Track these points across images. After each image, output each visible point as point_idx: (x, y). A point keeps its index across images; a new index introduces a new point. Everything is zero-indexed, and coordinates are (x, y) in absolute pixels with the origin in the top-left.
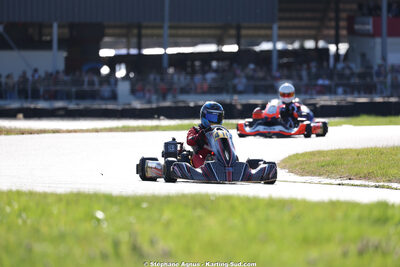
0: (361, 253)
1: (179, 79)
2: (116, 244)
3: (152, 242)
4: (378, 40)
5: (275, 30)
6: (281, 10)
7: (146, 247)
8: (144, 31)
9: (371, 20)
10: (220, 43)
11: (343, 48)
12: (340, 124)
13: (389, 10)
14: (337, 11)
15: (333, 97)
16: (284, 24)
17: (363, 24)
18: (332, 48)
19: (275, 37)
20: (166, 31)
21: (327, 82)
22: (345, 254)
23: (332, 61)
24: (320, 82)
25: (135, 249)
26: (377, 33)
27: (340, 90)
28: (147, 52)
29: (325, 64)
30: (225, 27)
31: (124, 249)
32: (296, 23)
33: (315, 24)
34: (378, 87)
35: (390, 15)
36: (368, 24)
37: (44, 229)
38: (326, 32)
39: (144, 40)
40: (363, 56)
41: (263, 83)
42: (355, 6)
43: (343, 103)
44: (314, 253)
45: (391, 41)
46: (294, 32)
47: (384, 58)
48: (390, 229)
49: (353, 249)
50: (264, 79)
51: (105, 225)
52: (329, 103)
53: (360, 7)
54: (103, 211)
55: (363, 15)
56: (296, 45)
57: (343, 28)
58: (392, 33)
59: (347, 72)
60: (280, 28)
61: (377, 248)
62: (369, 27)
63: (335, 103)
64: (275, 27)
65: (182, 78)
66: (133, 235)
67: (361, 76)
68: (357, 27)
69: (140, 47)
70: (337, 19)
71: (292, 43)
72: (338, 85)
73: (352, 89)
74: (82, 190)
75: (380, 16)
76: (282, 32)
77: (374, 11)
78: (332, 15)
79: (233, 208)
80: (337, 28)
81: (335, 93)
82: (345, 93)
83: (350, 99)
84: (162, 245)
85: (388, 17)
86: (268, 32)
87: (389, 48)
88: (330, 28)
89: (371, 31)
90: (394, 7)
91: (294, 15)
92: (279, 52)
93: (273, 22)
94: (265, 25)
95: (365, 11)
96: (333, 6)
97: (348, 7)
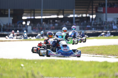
0: (100, 76)
1: (46, 26)
2: (27, 74)
3: (38, 73)
4: (104, 14)
6: (76, 5)
7: (36, 75)
8: (35, 12)
9: (102, 8)
10: (58, 15)
11: (94, 16)
12: (93, 39)
13: (108, 5)
14: (92, 6)
15: (91, 31)
16: (77, 9)
17: (100, 9)
18: (91, 16)
19: (74, 13)
20: (42, 12)
21: (89, 26)
22: (95, 77)
23: (91, 20)
24: (88, 26)
25: (33, 75)
26: (104, 12)
28: (36, 18)
29: (89, 21)
30: (59, 10)
31: (30, 75)
32: (80, 9)
33: (86, 9)
34: (105, 28)
35: (108, 7)
36: (101, 9)
37: (6, 69)
38: (89, 12)
39: (35, 14)
40: (100, 19)
41: (70, 27)
42: (98, 4)
43: (94, 33)
44: (86, 76)
45: (108, 14)
46: (80, 12)
47: (106, 19)
48: (108, 69)
49: (97, 75)
51: (24, 68)
52: (90, 33)
53: (99, 4)
54: (23, 64)
55: (100, 7)
56: (80, 16)
57: (94, 11)
58: (109, 12)
59: (95, 23)
60: (76, 11)
61: (104, 75)
62: (102, 10)
63: (92, 33)
64: (74, 10)
65: (47, 25)
66: (32, 71)
67: (100, 25)
68: (98, 10)
69: (34, 16)
70: (92, 8)
71: (79, 15)
72: (93, 27)
73: (97, 28)
74: (17, 58)
75: (105, 7)
76: (76, 12)
77: (103, 5)
78: (91, 7)
79: (62, 63)
80: (92, 11)
81: (92, 30)
83: (96, 31)
84: (41, 74)
85: (107, 7)
86: (72, 12)
87: (108, 16)
88: (90, 11)
89: (102, 12)
90: (109, 5)
91: (80, 7)
92: (75, 17)
93: (74, 9)
94: (71, 10)
95: (101, 6)
96: (91, 4)
97: (95, 4)
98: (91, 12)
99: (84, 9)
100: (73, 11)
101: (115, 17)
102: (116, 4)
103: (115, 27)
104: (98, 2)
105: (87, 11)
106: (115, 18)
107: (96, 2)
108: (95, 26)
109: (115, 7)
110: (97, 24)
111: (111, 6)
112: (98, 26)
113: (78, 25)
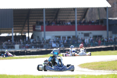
4: (43, 32)
5: (13, 30)
6: (14, 24)
9: (40, 27)
11: (31, 34)
14: (28, 24)
17: (38, 28)
19: (13, 32)
24: (26, 45)
26: (42, 30)
27: (33, 47)
32: (18, 28)
33: (21, 28)
35: (46, 25)
36: (40, 28)
40: (38, 37)
42: (35, 23)
43: (38, 51)
45: (47, 32)
46: (17, 31)
50: (10, 44)
53: (37, 22)
55: (38, 25)
57: (31, 29)
58: (47, 30)
59: (35, 42)
60: (14, 29)
62: (40, 29)
64: (13, 29)
68: (36, 29)
70: (28, 27)
72: (32, 46)
75: (43, 25)
77: (41, 24)
78: (27, 25)
82: (34, 48)
86: (11, 31)
87: (46, 34)
89: (41, 30)
93: (12, 27)
95: (39, 24)
96: (27, 23)
97: (33, 23)
98: (27, 30)
99: (19, 28)
100: (11, 29)
101: (53, 35)
102: (53, 22)
103: (54, 45)
105: (22, 29)
107: (34, 20)
108: (35, 45)
109: (52, 25)
110: (37, 43)
111: (49, 23)
113: (18, 44)
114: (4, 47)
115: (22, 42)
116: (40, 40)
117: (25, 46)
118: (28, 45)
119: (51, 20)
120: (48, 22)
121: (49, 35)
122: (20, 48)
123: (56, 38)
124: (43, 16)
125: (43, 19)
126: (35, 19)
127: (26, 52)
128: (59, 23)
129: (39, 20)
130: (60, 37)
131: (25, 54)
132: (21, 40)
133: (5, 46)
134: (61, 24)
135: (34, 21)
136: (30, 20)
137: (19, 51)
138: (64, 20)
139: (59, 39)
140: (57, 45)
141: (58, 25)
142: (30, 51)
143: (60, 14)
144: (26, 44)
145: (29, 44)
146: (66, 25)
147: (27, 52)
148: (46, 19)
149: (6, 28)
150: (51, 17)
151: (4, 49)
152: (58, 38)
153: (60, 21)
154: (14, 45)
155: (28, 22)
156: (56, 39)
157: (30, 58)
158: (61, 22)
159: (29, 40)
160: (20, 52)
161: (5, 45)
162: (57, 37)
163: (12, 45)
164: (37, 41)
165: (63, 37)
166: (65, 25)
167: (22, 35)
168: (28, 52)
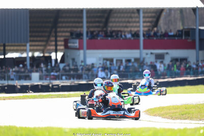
4: (82, 52)
5: (28, 47)
6: (31, 36)
9: (77, 41)
11: (60, 55)
13: (87, 36)
14: (56, 37)
16: (33, 43)
17: (74, 43)
19: (28, 50)
23: (53, 62)
24: (52, 74)
26: (81, 48)
27: (64, 78)
32: (37, 43)
33: (43, 43)
34: (84, 76)
35: (88, 38)
36: (76, 43)
38: (49, 48)
40: (73, 60)
41: (24, 74)
42: (68, 34)
45: (88, 51)
46: (35, 48)
50: (24, 72)
53: (72, 34)
55: (73, 38)
57: (61, 45)
58: (89, 48)
59: (67, 68)
60: (30, 46)
62: (77, 45)
64: (28, 45)
68: (69, 45)
70: (56, 41)
72: (62, 75)
73: (69, 77)
75: (82, 39)
76: (32, 48)
77: (79, 36)
78: (53, 39)
80: (56, 45)
81: (62, 79)
82: (66, 79)
86: (25, 48)
87: (87, 55)
88: (52, 45)
89: (78, 47)
90: (89, 34)
91: (39, 39)
92: (30, 58)
93: (27, 42)
94: (23, 44)
95: (74, 36)
96: (53, 34)
97: (64, 34)
98: (54, 48)
99: (40, 43)
100: (26, 46)
101: (100, 56)
102: (101, 33)
103: (102, 75)
104: (69, 29)
105: (45, 46)
106: (100, 59)
107: (65, 29)
108: (67, 73)
109: (99, 38)
110: (70, 70)
111: (92, 36)
112: (72, 72)
113: (37, 71)
114: (12, 77)
115: (44, 69)
116: (76, 66)
117: (50, 75)
118: (56, 74)
119: (96, 29)
120: (92, 33)
121: (94, 57)
122: (41, 78)
123: (105, 61)
124: (82, 22)
125: (82, 27)
126: (68, 27)
127: (51, 85)
128: (111, 36)
129: (75, 29)
130: (111, 60)
131: (50, 90)
132: (42, 65)
133: (14, 75)
134: (115, 37)
135: (67, 32)
136: (58, 30)
137: (38, 85)
138: (119, 29)
139: (111, 63)
140: (107, 75)
141: (109, 39)
142: (58, 85)
143: (113, 20)
144: (52, 71)
145: (56, 72)
146: (123, 39)
147: (53, 86)
148: (88, 27)
149: (16, 44)
150: (97, 24)
151: (12, 80)
152: (108, 63)
153: (112, 32)
154: (30, 74)
155: (56, 32)
156: (106, 63)
157: (58, 96)
158: (114, 34)
159: (57, 65)
160: (40, 86)
161: (14, 73)
162: (107, 59)
163: (26, 74)
164: (72, 67)
165: (117, 60)
166: (121, 39)
167: (44, 56)
168: (55, 87)
